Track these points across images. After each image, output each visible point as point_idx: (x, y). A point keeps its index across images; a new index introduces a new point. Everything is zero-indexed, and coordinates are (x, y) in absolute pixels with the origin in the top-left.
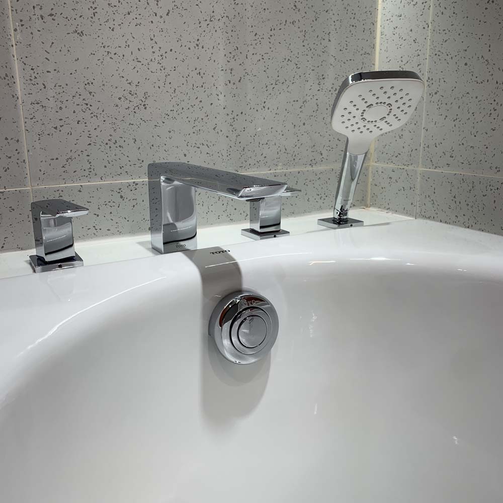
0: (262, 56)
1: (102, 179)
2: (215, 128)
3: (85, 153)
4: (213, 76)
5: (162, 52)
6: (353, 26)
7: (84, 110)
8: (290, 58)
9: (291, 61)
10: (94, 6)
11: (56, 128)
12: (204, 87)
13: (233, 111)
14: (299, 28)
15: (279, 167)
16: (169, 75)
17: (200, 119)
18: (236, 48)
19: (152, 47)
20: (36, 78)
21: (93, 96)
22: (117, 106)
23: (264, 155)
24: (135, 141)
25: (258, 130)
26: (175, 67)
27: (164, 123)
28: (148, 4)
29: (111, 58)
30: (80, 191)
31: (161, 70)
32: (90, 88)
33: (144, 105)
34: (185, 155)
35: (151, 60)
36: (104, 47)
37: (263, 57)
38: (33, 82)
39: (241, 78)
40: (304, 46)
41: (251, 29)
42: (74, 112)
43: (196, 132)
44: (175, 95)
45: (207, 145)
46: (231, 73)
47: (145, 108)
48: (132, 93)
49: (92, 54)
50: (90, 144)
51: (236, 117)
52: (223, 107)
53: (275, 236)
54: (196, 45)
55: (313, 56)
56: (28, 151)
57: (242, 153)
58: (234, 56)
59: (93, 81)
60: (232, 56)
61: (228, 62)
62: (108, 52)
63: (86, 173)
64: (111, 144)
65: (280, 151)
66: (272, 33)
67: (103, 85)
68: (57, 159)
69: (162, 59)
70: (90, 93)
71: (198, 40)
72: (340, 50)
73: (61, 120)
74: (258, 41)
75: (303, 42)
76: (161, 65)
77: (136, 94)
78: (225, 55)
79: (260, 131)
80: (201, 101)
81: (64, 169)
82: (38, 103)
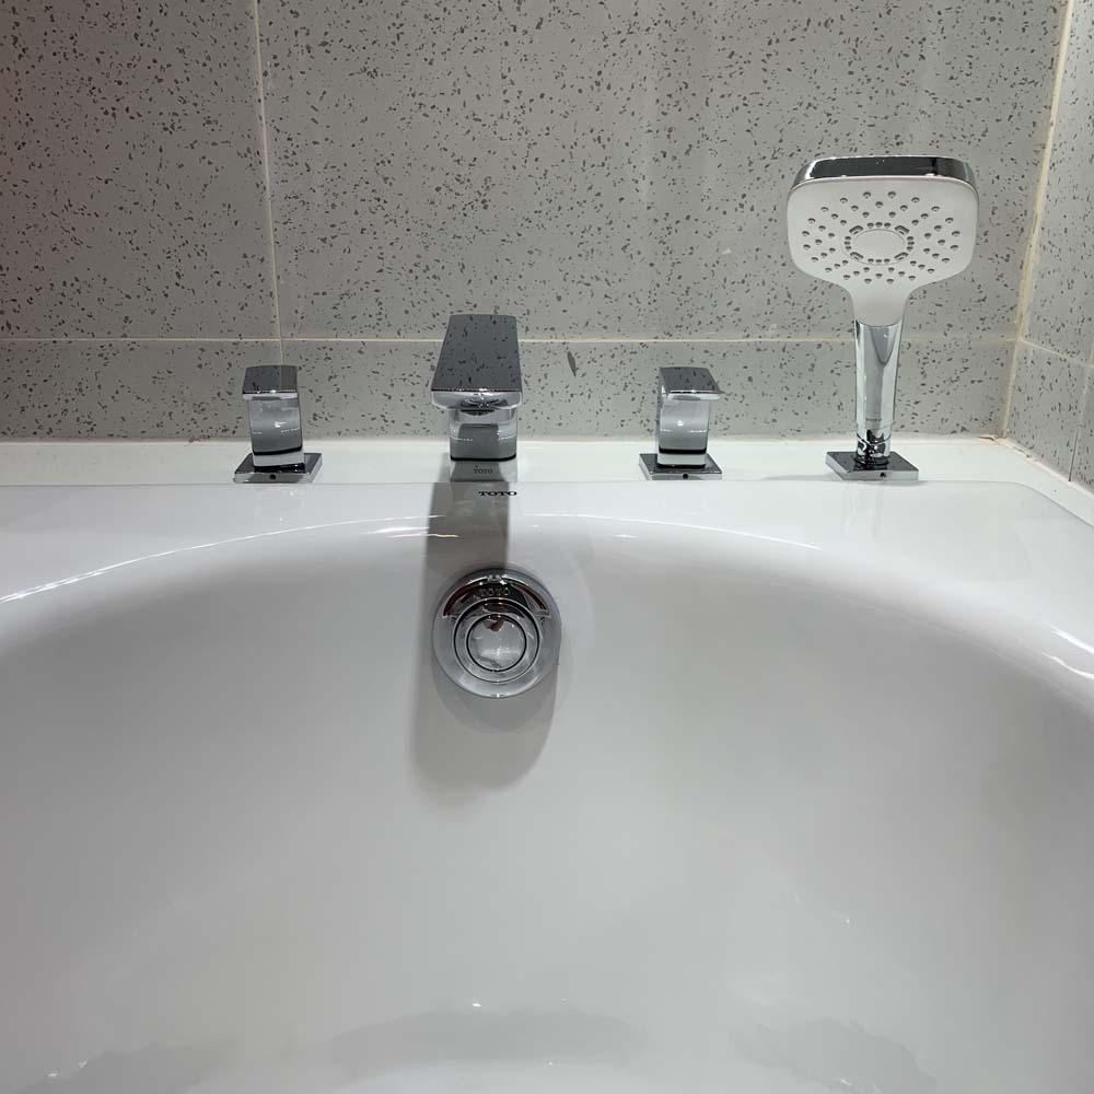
0: (745, 99)
1: (399, 334)
2: (626, 247)
3: (373, 287)
4: (627, 144)
5: (525, 99)
6: (993, 19)
7: (373, 210)
8: (812, 101)
9: (815, 108)
10: (398, 22)
11: (324, 240)
12: (606, 166)
13: (667, 214)
14: (841, 33)
15: (771, 332)
16: (535, 144)
17: (594, 229)
18: (684, 86)
19: (505, 92)
20: (294, 153)
21: (391, 184)
22: (432, 203)
23: (735, 305)
24: (464, 267)
25: (724, 253)
26: (548, 129)
27: (519, 235)
28: (500, 9)
29: (425, 115)
30: (361, 352)
31: (519, 134)
32: (385, 170)
33: (484, 202)
34: (559, 298)
35: (502, 117)
36: (413, 95)
37: (746, 102)
38: (289, 161)
39: (690, 146)
40: (851, 73)
41: (721, 45)
42: (356, 213)
43: (584, 254)
44: (546, 182)
45: (606, 280)
46: (669, 136)
47: (485, 207)
48: (462, 179)
49: (390, 109)
50: (381, 271)
51: (674, 226)
52: (646, 206)
53: (685, 477)
54: (594, 85)
55: (874, 95)
56: (279, 277)
57: (683, 299)
58: (678, 102)
59: (391, 158)
60: (672, 102)
61: (664, 114)
62: (420, 104)
63: (373, 321)
64: (418, 271)
65: (775, 298)
66: (769, 50)
67: (410, 165)
68: (324, 294)
69: (524, 113)
70: (385, 179)
71: (600, 73)
72: (952, 78)
73: (333, 226)
74: (736, 68)
75: (850, 64)
76: (521, 125)
77: (469, 180)
78: (658, 101)
79: (729, 255)
80: (599, 194)
81: (335, 312)
82: (296, 197)
